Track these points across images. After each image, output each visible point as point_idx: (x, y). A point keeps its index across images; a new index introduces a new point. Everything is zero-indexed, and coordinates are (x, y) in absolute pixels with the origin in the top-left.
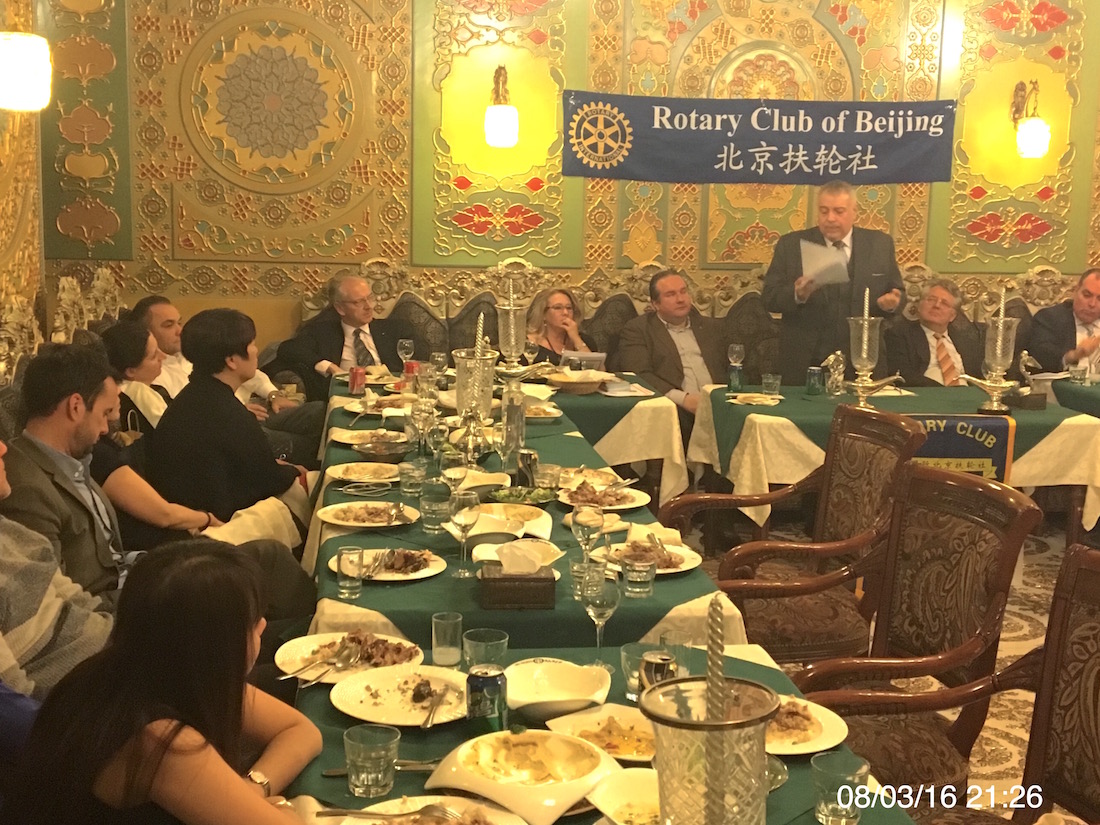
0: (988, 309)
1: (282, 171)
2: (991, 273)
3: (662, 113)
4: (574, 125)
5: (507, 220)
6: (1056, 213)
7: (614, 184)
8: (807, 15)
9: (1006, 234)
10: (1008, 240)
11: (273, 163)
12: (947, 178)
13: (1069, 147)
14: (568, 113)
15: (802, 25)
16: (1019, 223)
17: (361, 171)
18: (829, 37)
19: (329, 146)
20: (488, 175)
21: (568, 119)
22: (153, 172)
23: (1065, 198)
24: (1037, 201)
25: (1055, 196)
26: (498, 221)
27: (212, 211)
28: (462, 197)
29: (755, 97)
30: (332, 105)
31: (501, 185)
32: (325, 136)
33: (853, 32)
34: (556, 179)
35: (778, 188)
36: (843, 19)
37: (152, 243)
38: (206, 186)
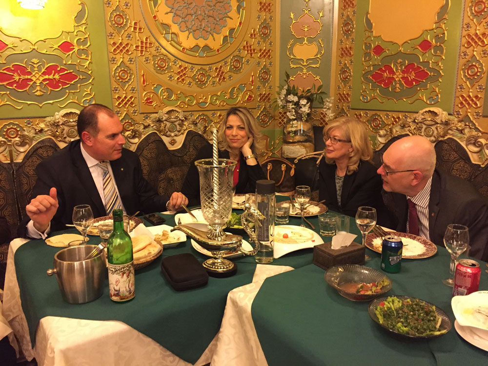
0: (22, 149)
2: (28, 118)
6: (79, 64)
9: (35, 83)
10: (38, 88)
13: (81, 7)
16: (44, 73)
23: (84, 51)
24: (59, 53)
25: (76, 49)
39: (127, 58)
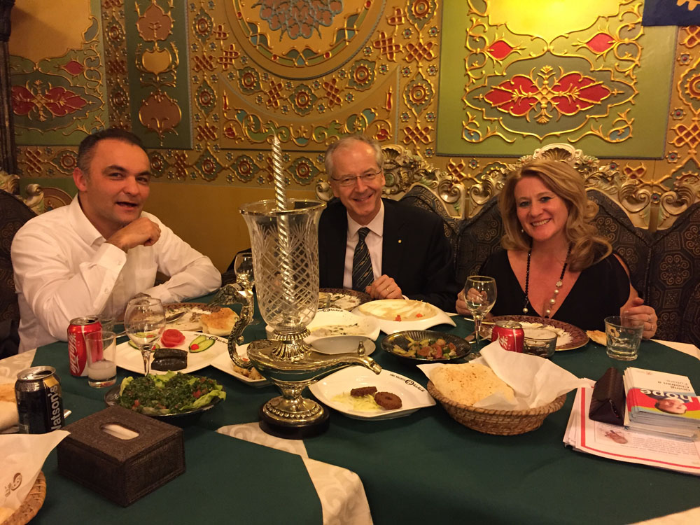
1: (308, 51)
5: (556, 94)
11: (300, 44)
17: (386, 45)
19: (353, 18)
20: (536, 36)
22: (203, 64)
26: (545, 96)
27: (250, 100)
28: (498, 67)
31: (551, 48)
32: (349, 7)
34: (633, 31)
37: (206, 133)
38: (246, 74)
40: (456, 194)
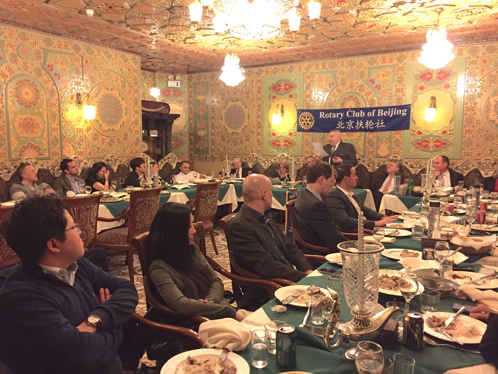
0: (420, 170)
1: (236, 133)
2: (425, 159)
3: (322, 114)
4: (300, 118)
5: (284, 143)
6: (449, 139)
7: (310, 134)
8: (363, 83)
9: (430, 146)
10: (431, 148)
11: (235, 131)
12: (408, 128)
13: (453, 117)
14: (298, 115)
15: (361, 86)
16: (434, 143)
17: (253, 132)
18: (370, 89)
19: (246, 126)
20: (279, 132)
21: (298, 117)
22: (213, 134)
23: (452, 134)
24: (441, 135)
25: (448, 133)
26: (282, 144)
27: (224, 142)
28: (274, 138)
29: (348, 108)
30: (246, 117)
31: (282, 135)
32: (245, 124)
33: (376, 86)
34: (296, 132)
35: (355, 133)
36: (373, 83)
37: (213, 150)
38: (222, 137)
39: (471, 135)
40: (265, 163)
